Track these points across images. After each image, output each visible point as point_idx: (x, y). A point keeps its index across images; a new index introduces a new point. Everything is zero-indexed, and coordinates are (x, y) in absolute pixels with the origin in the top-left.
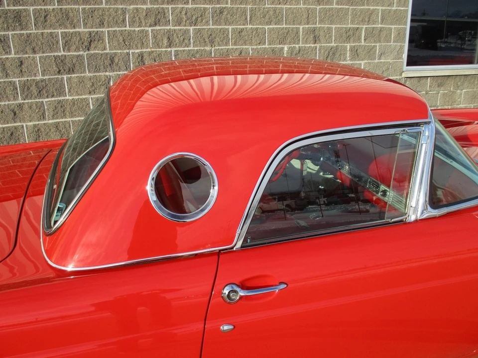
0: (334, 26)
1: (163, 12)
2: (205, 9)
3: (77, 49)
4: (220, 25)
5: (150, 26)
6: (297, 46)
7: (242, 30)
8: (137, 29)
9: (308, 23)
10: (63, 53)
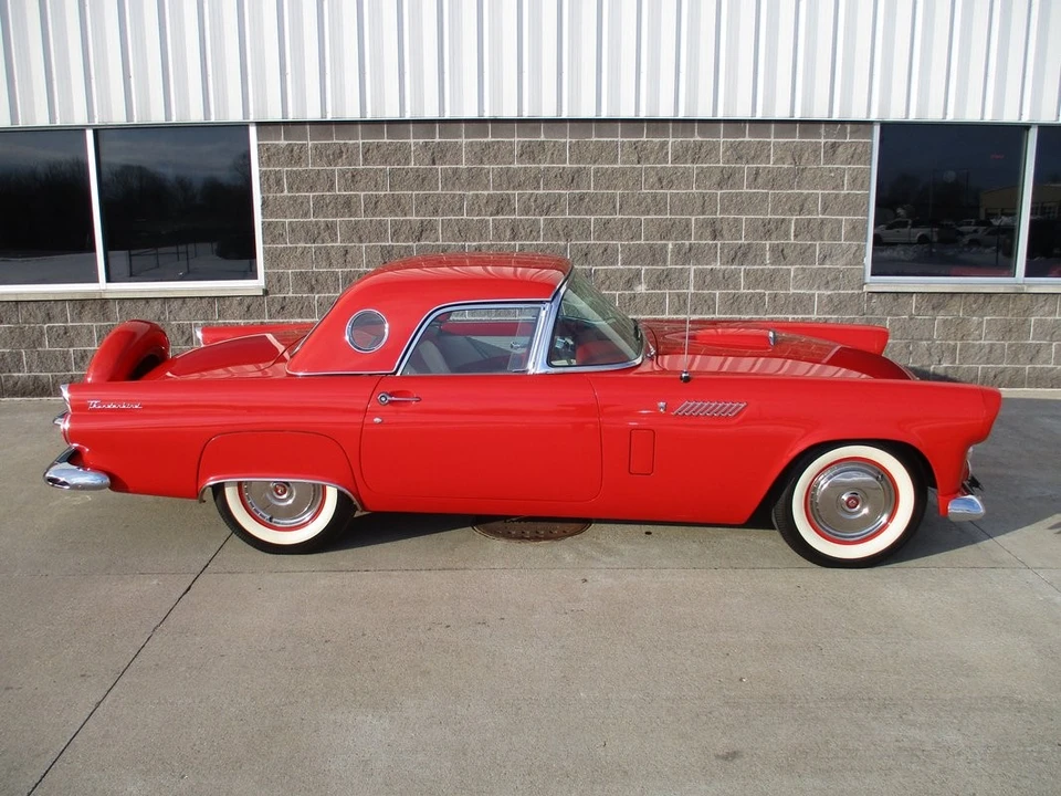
0: (744, 217)
1: (508, 200)
2: (560, 195)
3: (407, 239)
4: (579, 215)
5: (491, 215)
6: (687, 243)
7: (608, 221)
8: (475, 218)
9: (703, 214)
10: (390, 243)
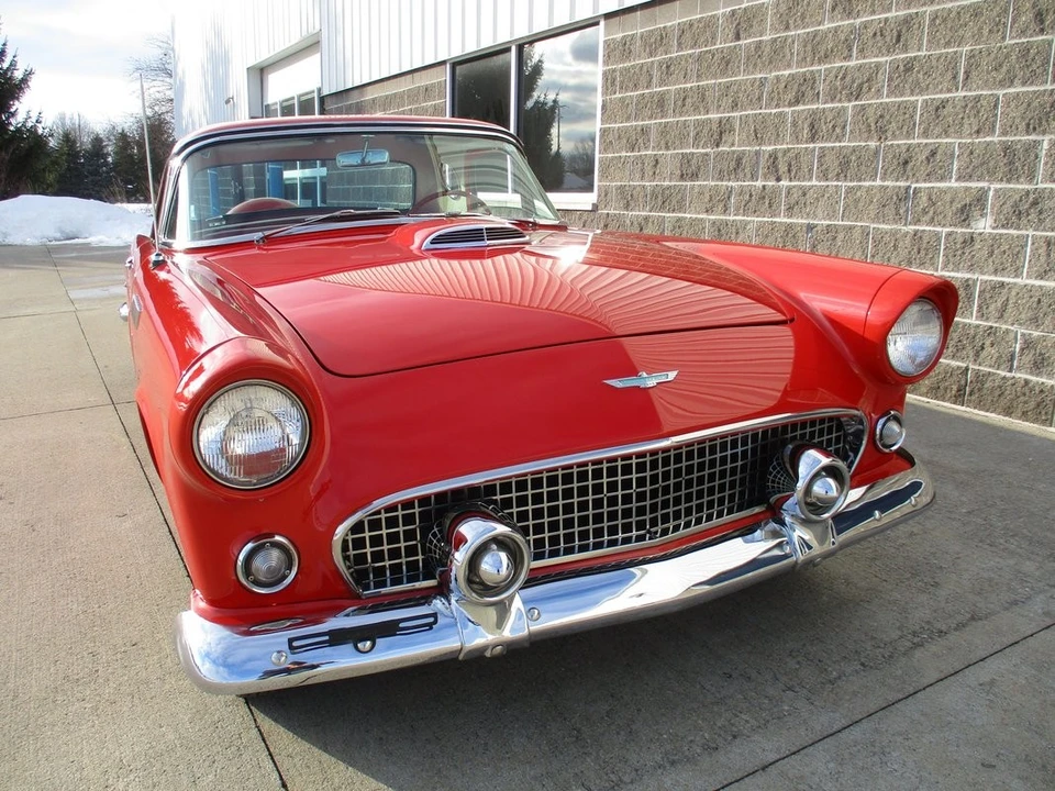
1: (812, 80)
2: (878, 66)
3: (706, 144)
4: (901, 96)
5: (790, 105)
8: (774, 111)
10: (691, 150)
